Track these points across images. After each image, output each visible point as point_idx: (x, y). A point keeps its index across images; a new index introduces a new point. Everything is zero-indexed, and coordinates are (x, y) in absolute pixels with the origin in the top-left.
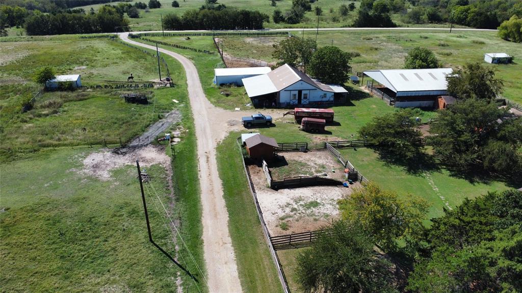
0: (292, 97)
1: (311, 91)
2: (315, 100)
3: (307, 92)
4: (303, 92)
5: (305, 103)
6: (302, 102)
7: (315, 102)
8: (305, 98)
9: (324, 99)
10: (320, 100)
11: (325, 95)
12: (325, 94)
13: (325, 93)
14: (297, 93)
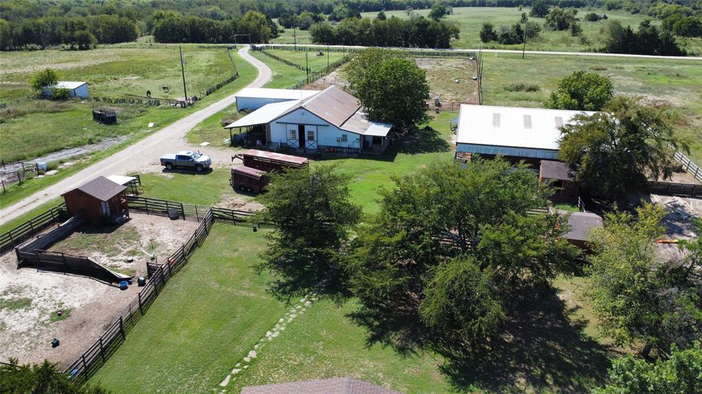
0: (290, 136)
1: (319, 127)
2: (329, 145)
3: (313, 129)
4: (307, 129)
5: (311, 147)
6: (307, 145)
7: (328, 147)
8: (311, 138)
9: (344, 145)
10: (336, 144)
11: (345, 138)
12: (345, 136)
13: (345, 133)
14: (296, 128)
